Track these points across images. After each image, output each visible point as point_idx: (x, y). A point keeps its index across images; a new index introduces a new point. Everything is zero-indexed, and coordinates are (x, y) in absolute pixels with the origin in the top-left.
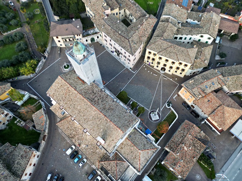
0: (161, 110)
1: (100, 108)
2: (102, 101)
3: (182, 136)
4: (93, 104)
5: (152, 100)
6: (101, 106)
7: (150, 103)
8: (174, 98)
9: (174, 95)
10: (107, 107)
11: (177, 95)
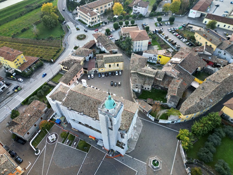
0: (46, 146)
1: (91, 99)
2: (92, 106)
3: (29, 121)
4: (97, 100)
5: (54, 154)
6: (91, 102)
7: (56, 150)
8: (30, 164)
9: (30, 167)
10: (86, 104)
11: (26, 169)
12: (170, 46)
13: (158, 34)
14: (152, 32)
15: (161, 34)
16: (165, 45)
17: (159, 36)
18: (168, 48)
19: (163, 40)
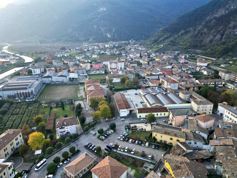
12: (143, 160)
13: (115, 151)
14: (106, 151)
15: (119, 149)
16: (135, 161)
17: (118, 152)
18: (143, 164)
19: (128, 156)
